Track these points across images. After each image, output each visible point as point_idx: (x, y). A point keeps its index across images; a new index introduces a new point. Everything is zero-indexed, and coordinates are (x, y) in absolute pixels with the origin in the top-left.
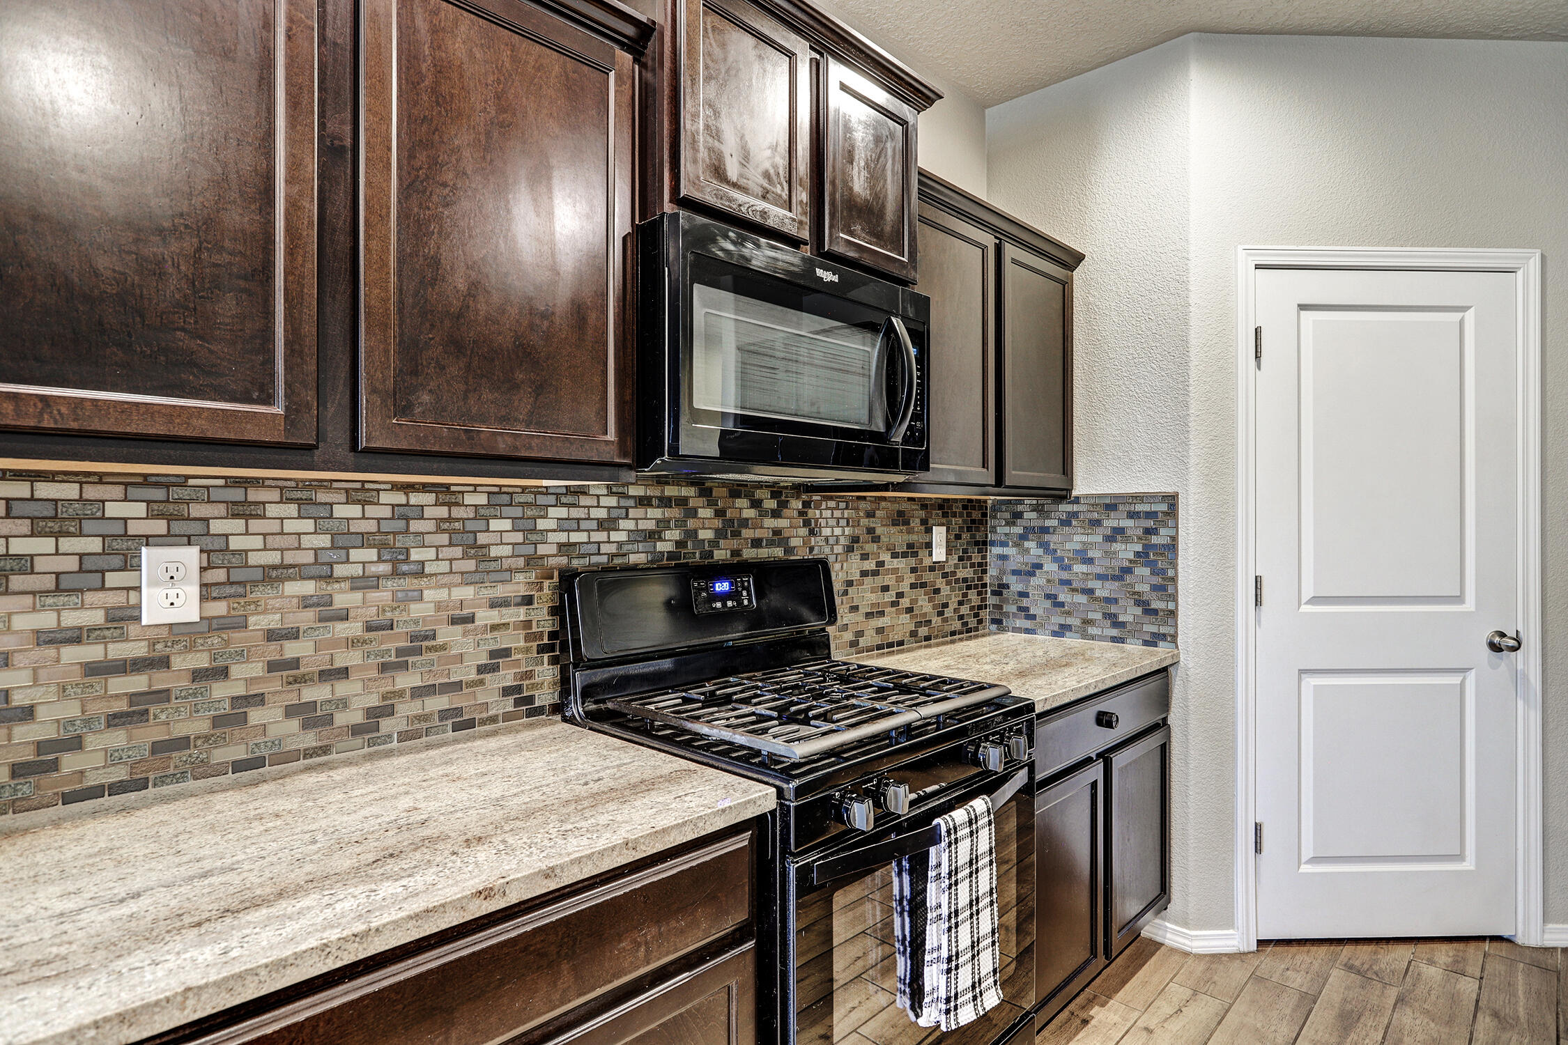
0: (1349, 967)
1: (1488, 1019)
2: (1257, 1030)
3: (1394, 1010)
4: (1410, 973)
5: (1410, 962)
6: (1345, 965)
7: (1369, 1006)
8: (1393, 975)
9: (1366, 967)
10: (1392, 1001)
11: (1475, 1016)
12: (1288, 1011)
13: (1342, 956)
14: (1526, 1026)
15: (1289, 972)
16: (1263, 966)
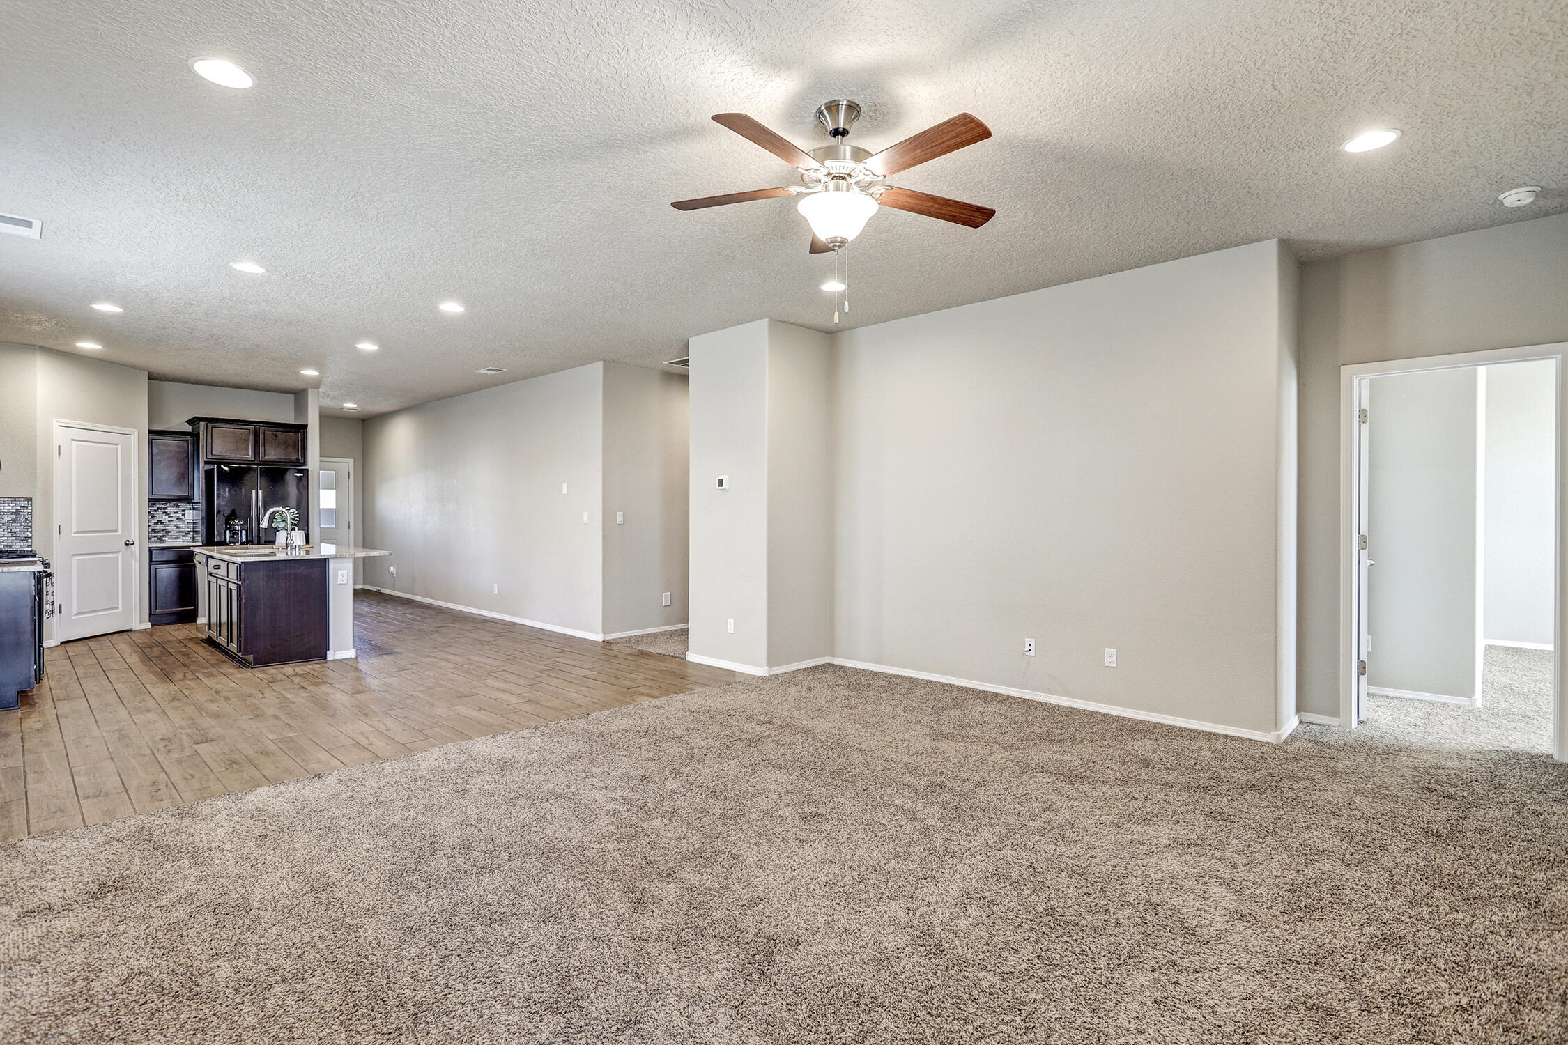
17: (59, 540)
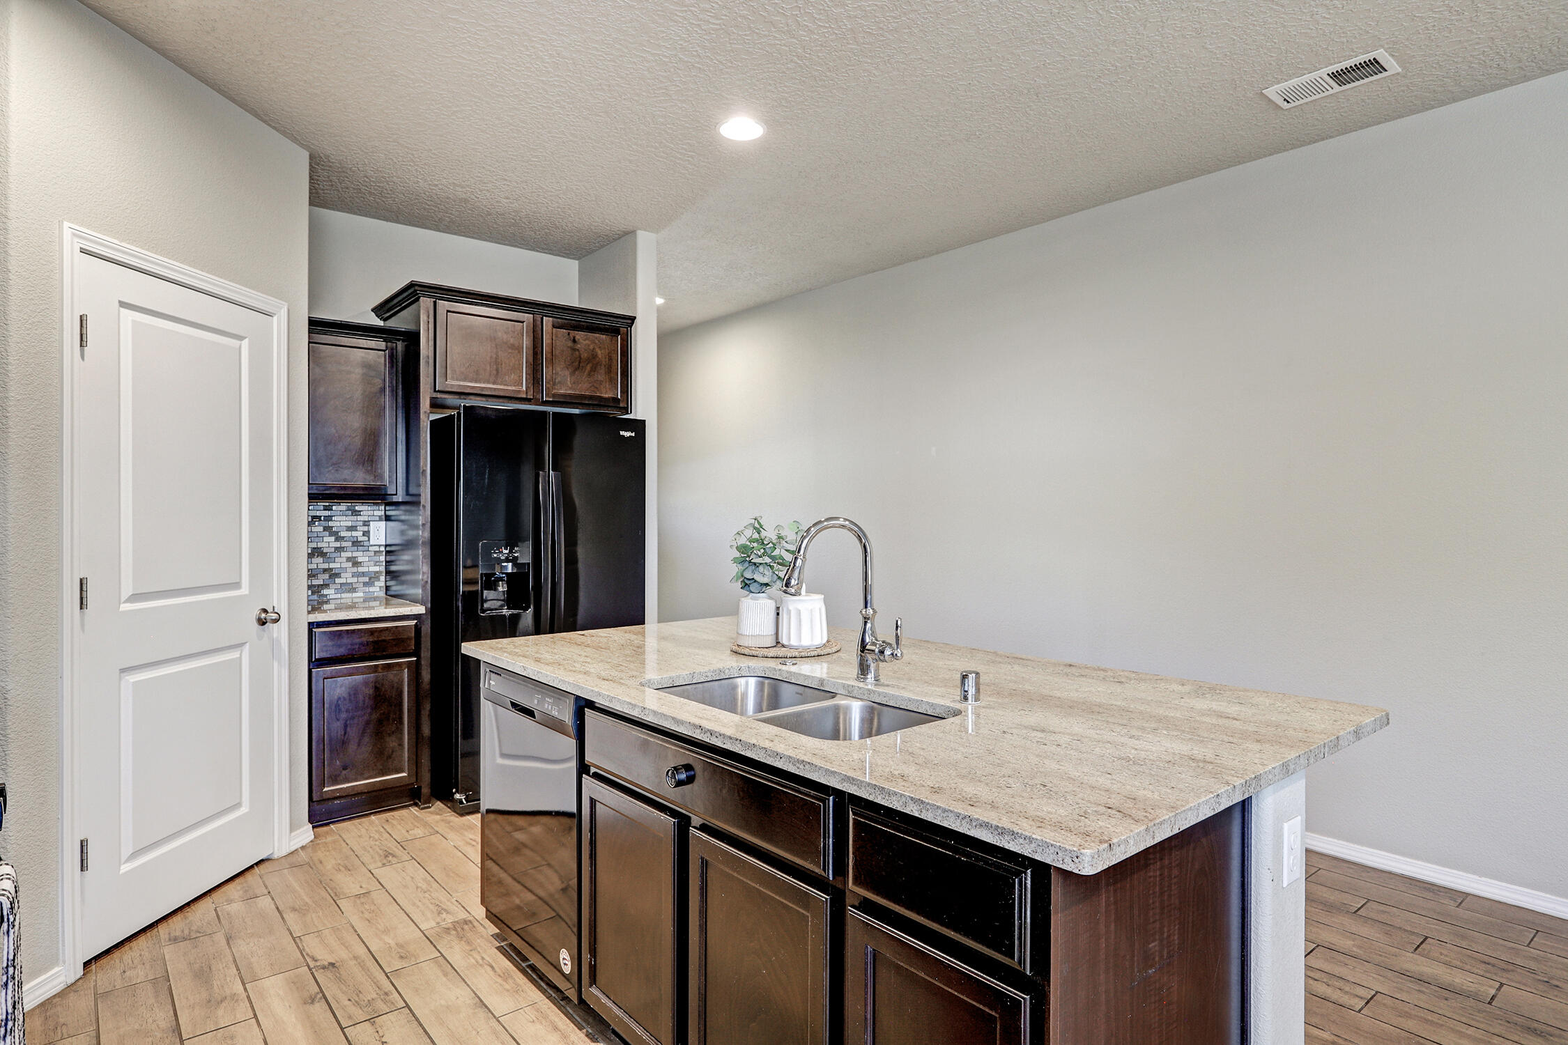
0: (174, 940)
1: (292, 915)
2: (137, 1031)
3: (230, 948)
4: (221, 917)
5: (216, 910)
6: (170, 940)
7: (211, 957)
8: (211, 925)
9: (186, 932)
10: (224, 942)
11: (283, 918)
12: (152, 1001)
13: (162, 935)
14: (314, 906)
15: (128, 973)
16: (99, 983)
17: (83, 625)
